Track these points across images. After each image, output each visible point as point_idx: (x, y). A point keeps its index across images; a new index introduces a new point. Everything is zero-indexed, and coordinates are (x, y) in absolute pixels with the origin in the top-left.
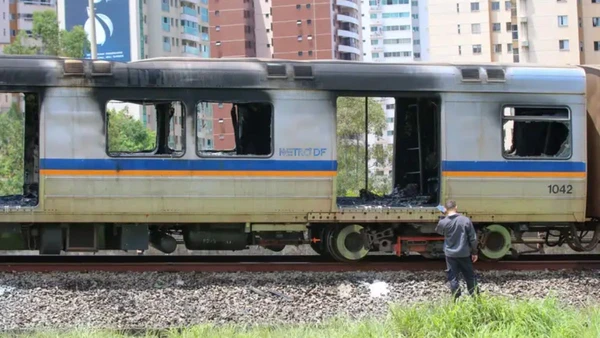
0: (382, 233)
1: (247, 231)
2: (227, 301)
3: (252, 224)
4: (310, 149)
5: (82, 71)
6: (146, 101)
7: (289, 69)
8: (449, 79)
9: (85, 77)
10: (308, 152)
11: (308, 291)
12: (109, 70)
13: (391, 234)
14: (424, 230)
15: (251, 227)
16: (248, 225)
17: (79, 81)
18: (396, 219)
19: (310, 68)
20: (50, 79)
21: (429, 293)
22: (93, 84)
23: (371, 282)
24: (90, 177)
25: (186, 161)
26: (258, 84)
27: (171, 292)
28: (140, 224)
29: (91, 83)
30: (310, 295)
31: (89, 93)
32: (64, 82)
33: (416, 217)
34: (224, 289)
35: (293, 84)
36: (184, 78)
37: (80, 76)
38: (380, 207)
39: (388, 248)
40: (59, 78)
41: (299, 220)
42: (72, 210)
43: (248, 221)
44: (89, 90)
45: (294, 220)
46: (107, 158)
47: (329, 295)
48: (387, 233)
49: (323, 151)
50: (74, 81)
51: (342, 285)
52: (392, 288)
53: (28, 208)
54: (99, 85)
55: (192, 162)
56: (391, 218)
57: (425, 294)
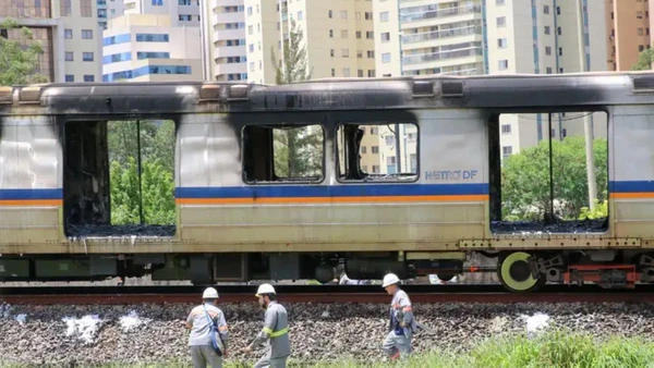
0: (550, 261)
1: (401, 259)
2: (365, 334)
3: (405, 252)
4: (458, 172)
5: (218, 96)
6: (285, 126)
7: (437, 87)
8: (618, 91)
9: (220, 102)
10: (456, 175)
11: (457, 324)
12: (245, 95)
13: (561, 263)
14: (595, 258)
15: (405, 255)
16: (401, 254)
17: (215, 106)
18: (560, 246)
19: (460, 85)
20: (185, 106)
21: (591, 327)
22: (228, 110)
23: (531, 315)
24: (226, 206)
25: (326, 187)
26: (402, 104)
27: (311, 325)
28: (283, 253)
29: (226, 109)
30: (458, 329)
31: (224, 119)
32: (201, 108)
33: (581, 243)
34: (368, 322)
35: (439, 103)
36: (324, 100)
37: (216, 102)
38: (540, 233)
39: (557, 277)
40: (194, 104)
41: (450, 248)
42: (210, 240)
43: (401, 248)
44: (225, 115)
45: (445, 248)
46: (244, 185)
47: (478, 328)
48: (556, 261)
49: (473, 173)
50: (209, 106)
51: (498, 318)
52: (552, 320)
53: (165, 238)
54: (235, 110)
55: (333, 188)
56: (554, 244)
57: (587, 328)
